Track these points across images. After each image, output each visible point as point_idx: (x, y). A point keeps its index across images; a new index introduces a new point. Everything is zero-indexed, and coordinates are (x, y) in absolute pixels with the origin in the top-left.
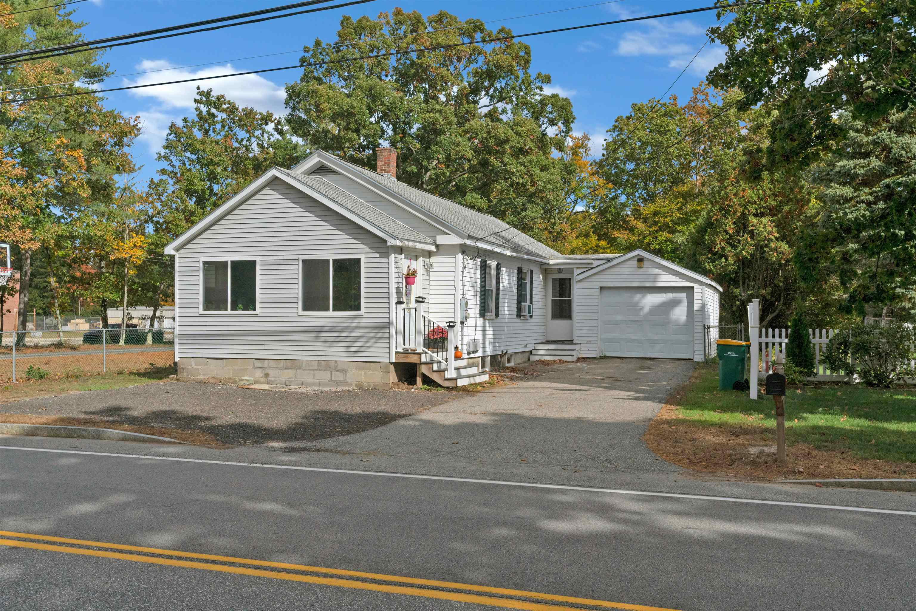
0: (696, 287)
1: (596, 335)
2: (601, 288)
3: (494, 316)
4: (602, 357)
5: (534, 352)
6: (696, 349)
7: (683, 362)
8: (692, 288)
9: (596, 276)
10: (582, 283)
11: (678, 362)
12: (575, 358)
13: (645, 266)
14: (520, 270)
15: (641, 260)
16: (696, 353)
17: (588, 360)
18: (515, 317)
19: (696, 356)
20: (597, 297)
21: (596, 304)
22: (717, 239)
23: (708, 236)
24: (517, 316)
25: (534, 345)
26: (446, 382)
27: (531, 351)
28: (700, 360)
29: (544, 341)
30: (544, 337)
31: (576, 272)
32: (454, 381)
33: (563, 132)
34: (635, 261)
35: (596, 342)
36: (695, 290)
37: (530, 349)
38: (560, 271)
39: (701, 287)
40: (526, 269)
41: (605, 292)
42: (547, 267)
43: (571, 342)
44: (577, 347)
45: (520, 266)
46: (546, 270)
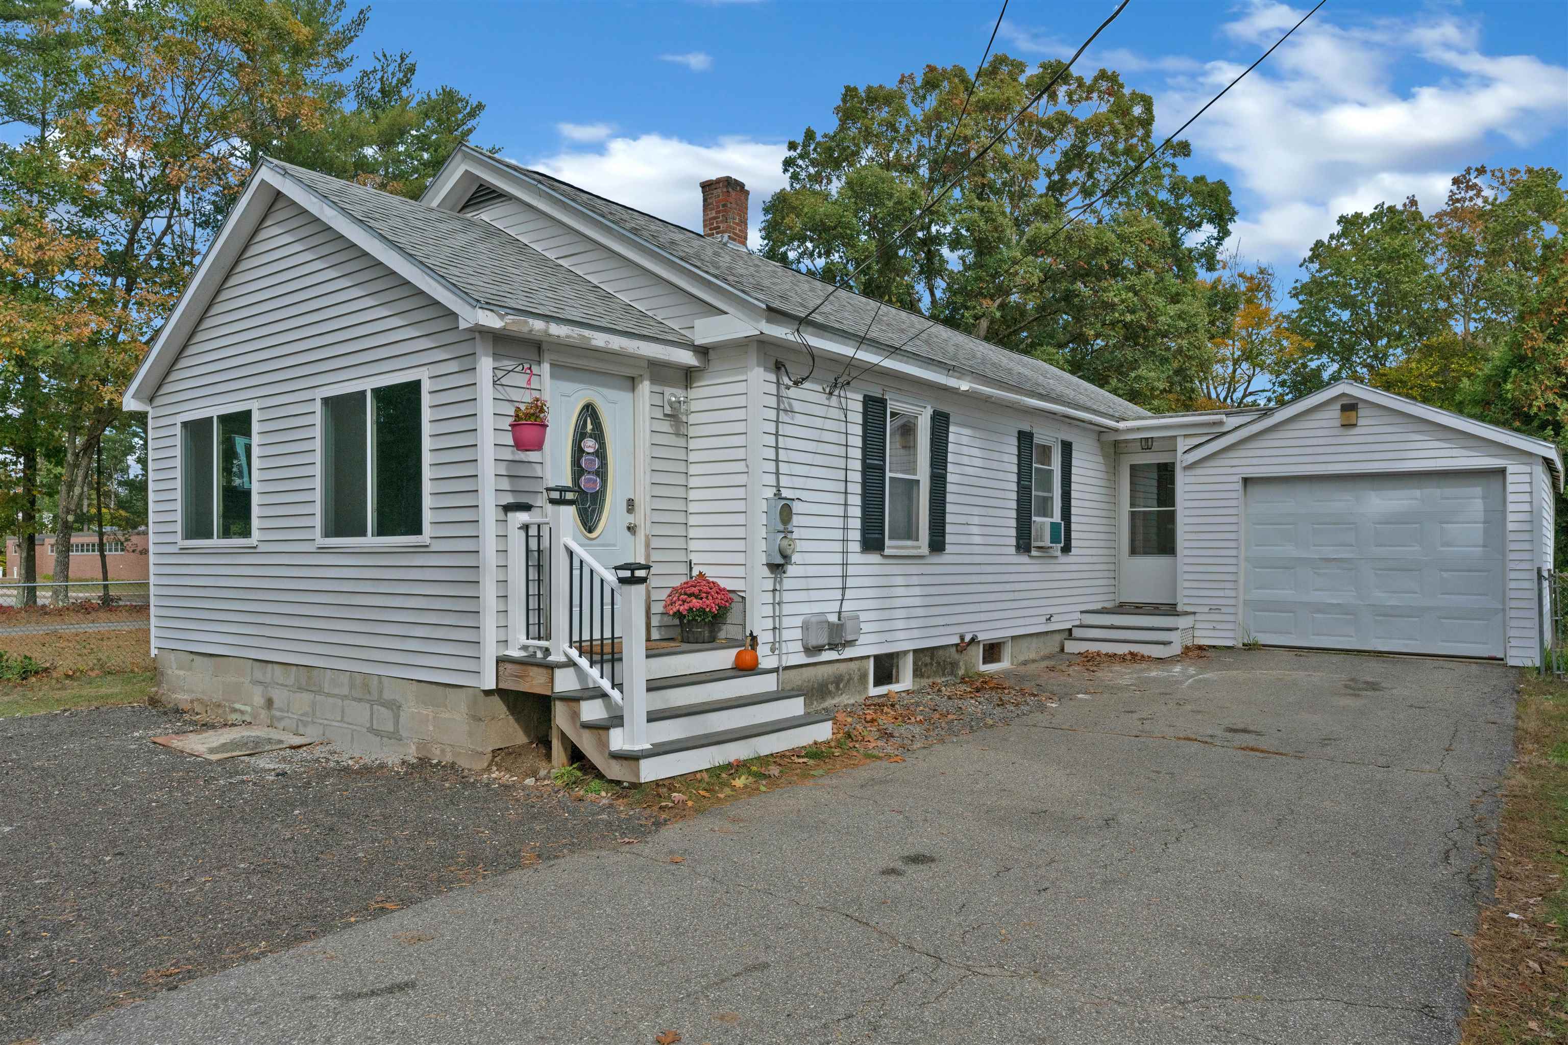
0: (1513, 468)
1: (1232, 593)
2: (1246, 481)
3: (925, 550)
4: (1250, 647)
5: (1077, 633)
6: (1512, 633)
7: (1474, 668)
8: (1502, 472)
9: (1231, 454)
10: (1199, 471)
11: (1460, 668)
12: (1176, 649)
13: (1361, 422)
14: (1024, 438)
15: (1350, 407)
16: (1514, 642)
17: (1210, 653)
18: (1013, 550)
19: (1512, 652)
20: (1234, 503)
21: (1233, 519)
22: (1535, 386)
23: (1514, 382)
24: (1018, 547)
25: (1078, 615)
26: (613, 762)
27: (1070, 630)
28: (1530, 664)
29: (1109, 605)
30: (1111, 597)
31: (1182, 445)
32: (632, 763)
33: (1215, 239)
34: (1334, 413)
35: (1232, 610)
36: (1510, 479)
37: (1068, 626)
38: (1147, 444)
39: (1527, 469)
40: (1044, 435)
41: (1255, 490)
42: (1113, 437)
43: (1171, 610)
44: (1182, 622)
45: (1026, 428)
46: (1116, 443)
